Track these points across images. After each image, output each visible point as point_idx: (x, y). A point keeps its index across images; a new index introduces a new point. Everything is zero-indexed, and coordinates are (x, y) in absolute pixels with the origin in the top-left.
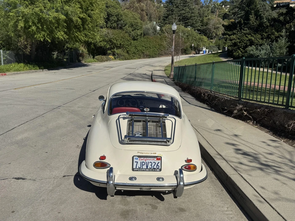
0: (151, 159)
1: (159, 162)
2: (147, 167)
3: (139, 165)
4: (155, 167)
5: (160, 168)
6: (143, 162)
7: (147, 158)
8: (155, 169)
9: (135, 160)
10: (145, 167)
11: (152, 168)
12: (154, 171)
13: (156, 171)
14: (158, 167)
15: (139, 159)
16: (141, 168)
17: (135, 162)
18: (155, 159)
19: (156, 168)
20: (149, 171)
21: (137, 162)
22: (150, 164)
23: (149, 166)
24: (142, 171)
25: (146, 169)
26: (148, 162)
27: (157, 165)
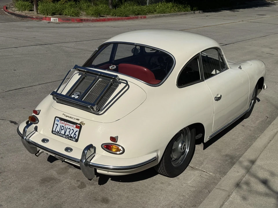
0: (71, 125)
1: (77, 131)
2: (65, 133)
3: (58, 129)
4: (72, 135)
5: (76, 138)
6: (62, 126)
7: (67, 123)
8: (71, 137)
9: (56, 122)
10: (63, 132)
11: (69, 136)
12: (70, 139)
13: (72, 140)
14: (75, 136)
15: (60, 121)
16: (60, 132)
17: (56, 124)
18: (75, 126)
19: (73, 137)
20: (66, 138)
21: (58, 125)
22: (68, 130)
23: (67, 133)
24: (59, 136)
25: (63, 135)
26: (67, 128)
27: (75, 134)
